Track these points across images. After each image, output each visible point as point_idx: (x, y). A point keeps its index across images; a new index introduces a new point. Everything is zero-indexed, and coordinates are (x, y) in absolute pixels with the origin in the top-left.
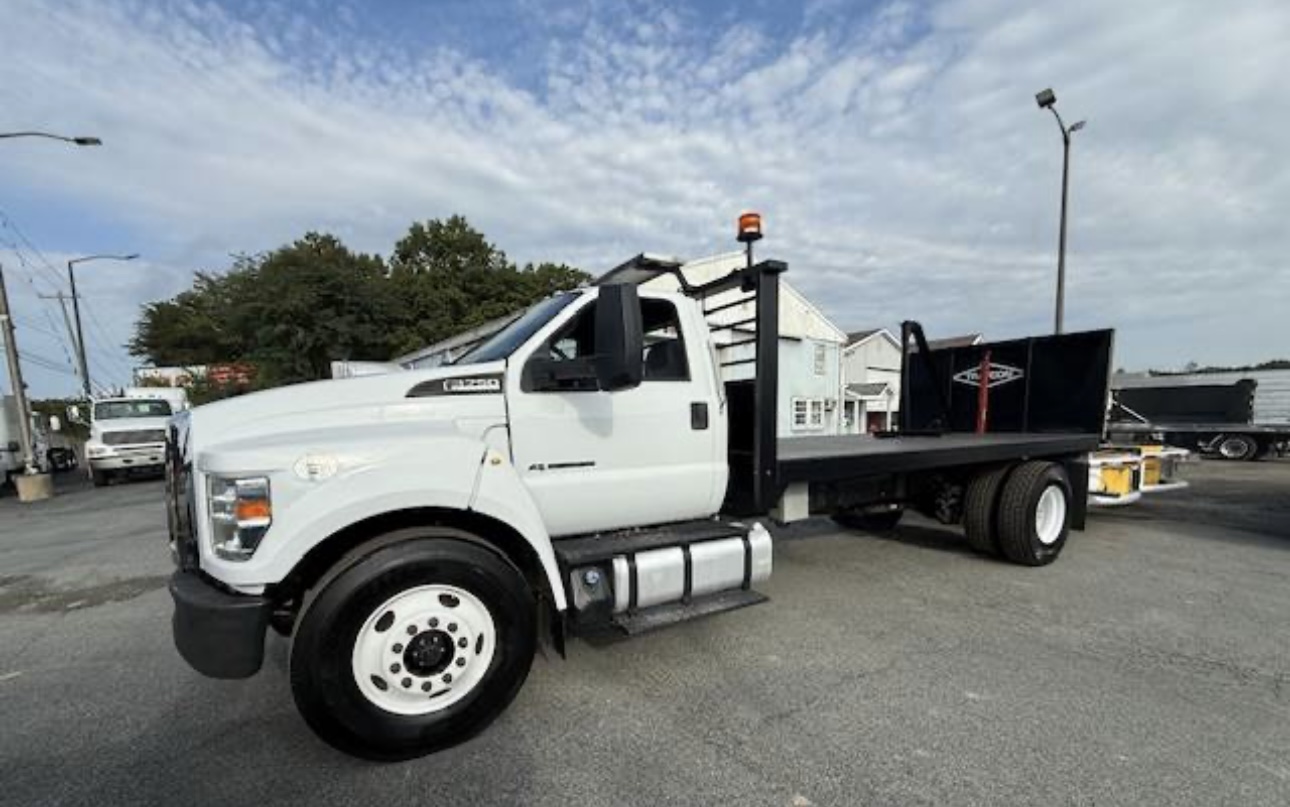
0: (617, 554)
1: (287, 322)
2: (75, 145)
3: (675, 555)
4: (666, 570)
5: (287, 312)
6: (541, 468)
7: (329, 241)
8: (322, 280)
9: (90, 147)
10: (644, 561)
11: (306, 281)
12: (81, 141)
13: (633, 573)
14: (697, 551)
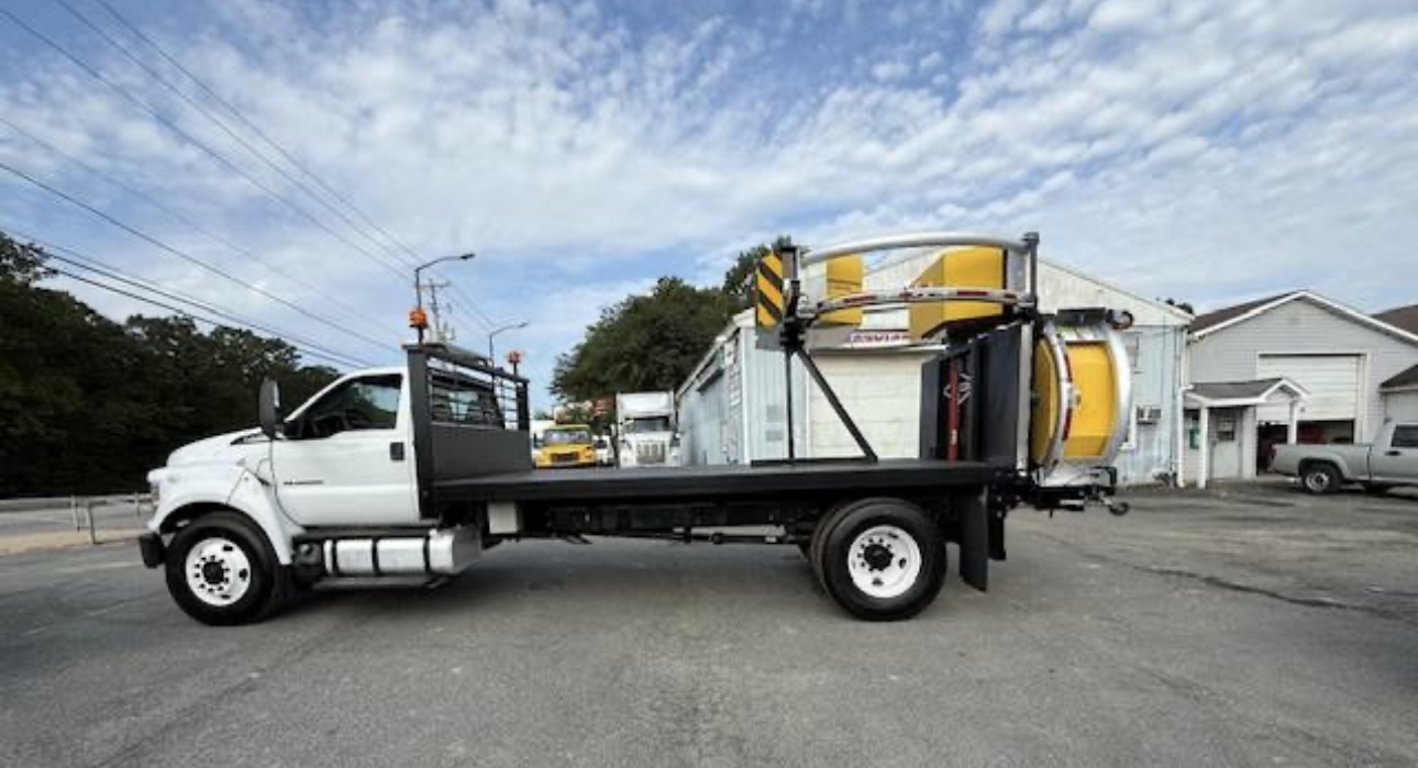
0: (328, 538)
1: (628, 360)
2: (462, 261)
3: (367, 545)
4: (360, 553)
5: (626, 353)
6: (291, 483)
7: (674, 281)
8: (654, 321)
9: (469, 260)
10: (343, 546)
11: (644, 324)
12: (465, 257)
13: (334, 551)
14: (383, 545)
